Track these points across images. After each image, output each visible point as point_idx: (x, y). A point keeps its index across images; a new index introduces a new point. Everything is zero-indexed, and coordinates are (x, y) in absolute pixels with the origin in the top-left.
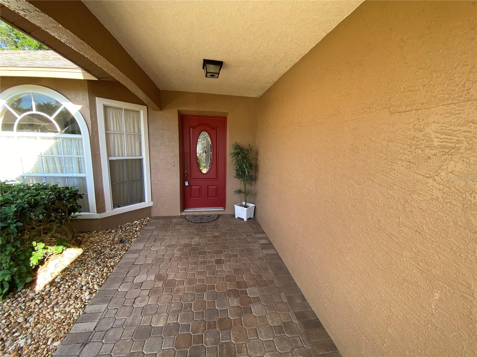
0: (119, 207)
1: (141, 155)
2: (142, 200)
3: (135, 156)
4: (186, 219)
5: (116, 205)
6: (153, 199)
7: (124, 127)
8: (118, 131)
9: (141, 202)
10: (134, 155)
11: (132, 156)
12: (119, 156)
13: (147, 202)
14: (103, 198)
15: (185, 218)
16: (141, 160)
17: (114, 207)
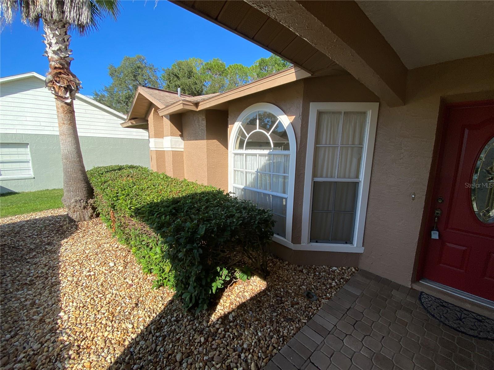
0: (317, 242)
1: (357, 177)
2: (348, 240)
3: (349, 178)
4: (422, 304)
5: (314, 238)
6: (365, 243)
7: (340, 138)
8: (331, 143)
9: (346, 243)
10: (347, 175)
11: (344, 177)
12: (327, 177)
13: (355, 246)
14: (301, 227)
15: (420, 299)
16: (356, 185)
17: (310, 239)
